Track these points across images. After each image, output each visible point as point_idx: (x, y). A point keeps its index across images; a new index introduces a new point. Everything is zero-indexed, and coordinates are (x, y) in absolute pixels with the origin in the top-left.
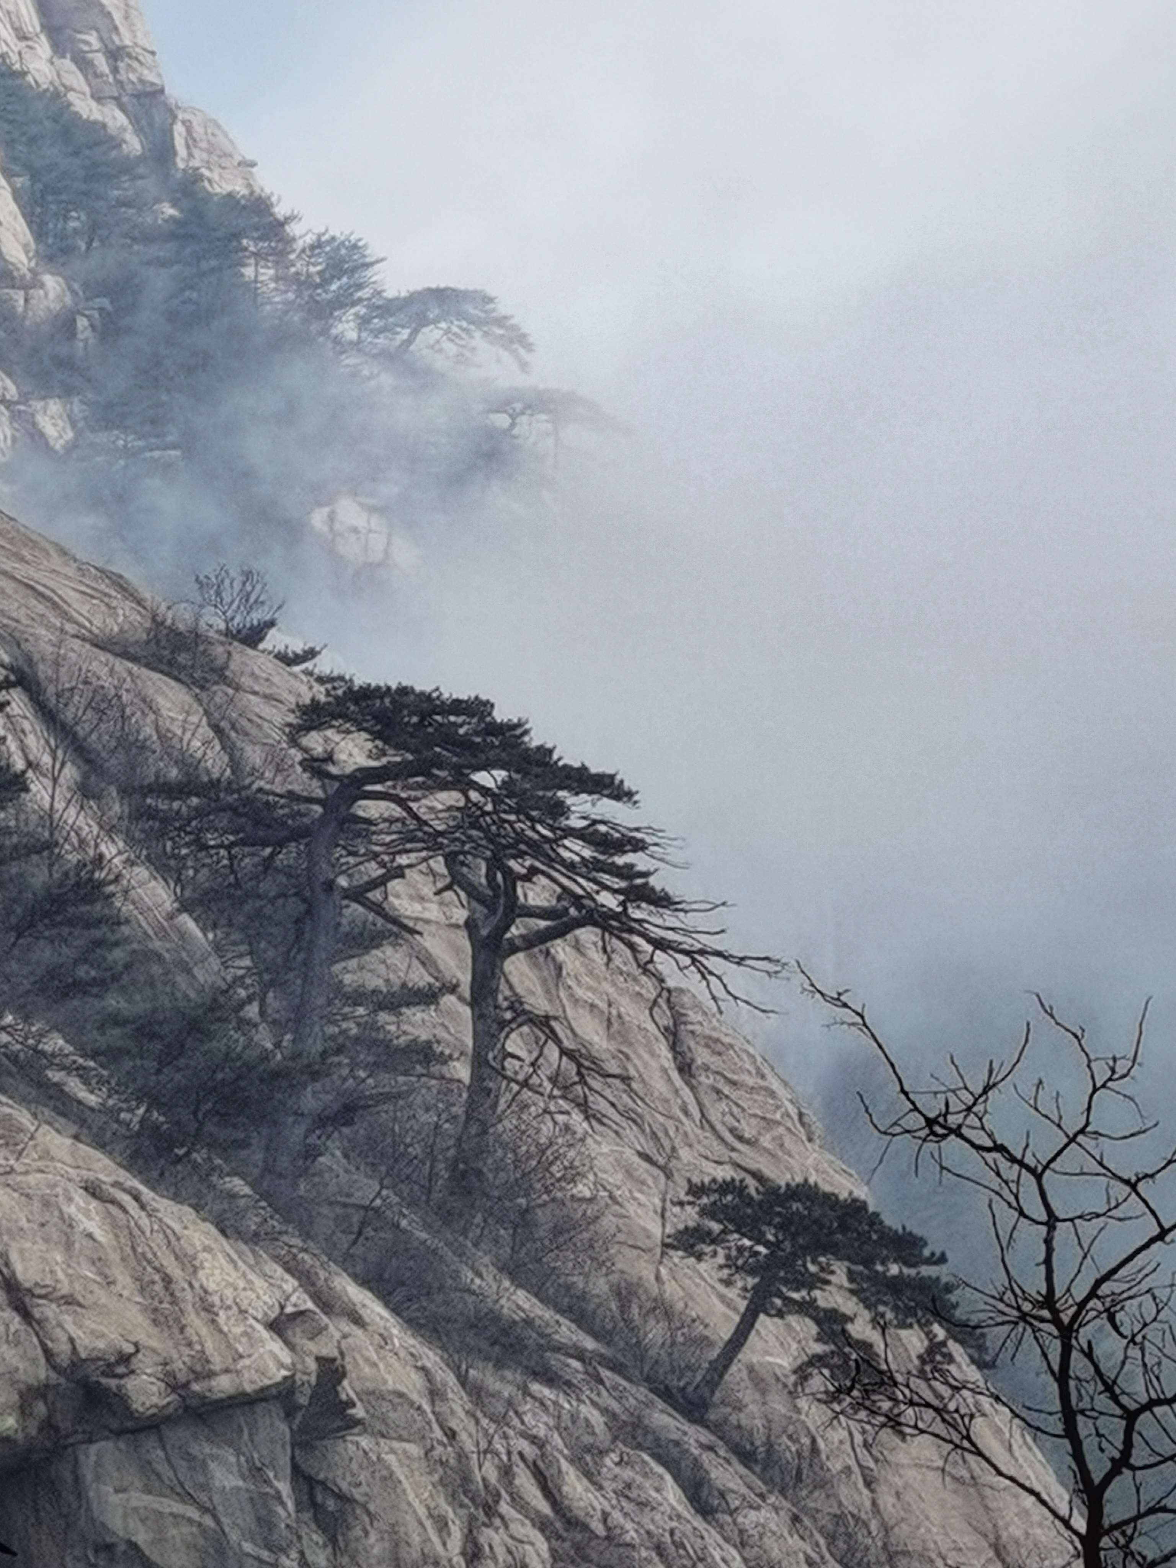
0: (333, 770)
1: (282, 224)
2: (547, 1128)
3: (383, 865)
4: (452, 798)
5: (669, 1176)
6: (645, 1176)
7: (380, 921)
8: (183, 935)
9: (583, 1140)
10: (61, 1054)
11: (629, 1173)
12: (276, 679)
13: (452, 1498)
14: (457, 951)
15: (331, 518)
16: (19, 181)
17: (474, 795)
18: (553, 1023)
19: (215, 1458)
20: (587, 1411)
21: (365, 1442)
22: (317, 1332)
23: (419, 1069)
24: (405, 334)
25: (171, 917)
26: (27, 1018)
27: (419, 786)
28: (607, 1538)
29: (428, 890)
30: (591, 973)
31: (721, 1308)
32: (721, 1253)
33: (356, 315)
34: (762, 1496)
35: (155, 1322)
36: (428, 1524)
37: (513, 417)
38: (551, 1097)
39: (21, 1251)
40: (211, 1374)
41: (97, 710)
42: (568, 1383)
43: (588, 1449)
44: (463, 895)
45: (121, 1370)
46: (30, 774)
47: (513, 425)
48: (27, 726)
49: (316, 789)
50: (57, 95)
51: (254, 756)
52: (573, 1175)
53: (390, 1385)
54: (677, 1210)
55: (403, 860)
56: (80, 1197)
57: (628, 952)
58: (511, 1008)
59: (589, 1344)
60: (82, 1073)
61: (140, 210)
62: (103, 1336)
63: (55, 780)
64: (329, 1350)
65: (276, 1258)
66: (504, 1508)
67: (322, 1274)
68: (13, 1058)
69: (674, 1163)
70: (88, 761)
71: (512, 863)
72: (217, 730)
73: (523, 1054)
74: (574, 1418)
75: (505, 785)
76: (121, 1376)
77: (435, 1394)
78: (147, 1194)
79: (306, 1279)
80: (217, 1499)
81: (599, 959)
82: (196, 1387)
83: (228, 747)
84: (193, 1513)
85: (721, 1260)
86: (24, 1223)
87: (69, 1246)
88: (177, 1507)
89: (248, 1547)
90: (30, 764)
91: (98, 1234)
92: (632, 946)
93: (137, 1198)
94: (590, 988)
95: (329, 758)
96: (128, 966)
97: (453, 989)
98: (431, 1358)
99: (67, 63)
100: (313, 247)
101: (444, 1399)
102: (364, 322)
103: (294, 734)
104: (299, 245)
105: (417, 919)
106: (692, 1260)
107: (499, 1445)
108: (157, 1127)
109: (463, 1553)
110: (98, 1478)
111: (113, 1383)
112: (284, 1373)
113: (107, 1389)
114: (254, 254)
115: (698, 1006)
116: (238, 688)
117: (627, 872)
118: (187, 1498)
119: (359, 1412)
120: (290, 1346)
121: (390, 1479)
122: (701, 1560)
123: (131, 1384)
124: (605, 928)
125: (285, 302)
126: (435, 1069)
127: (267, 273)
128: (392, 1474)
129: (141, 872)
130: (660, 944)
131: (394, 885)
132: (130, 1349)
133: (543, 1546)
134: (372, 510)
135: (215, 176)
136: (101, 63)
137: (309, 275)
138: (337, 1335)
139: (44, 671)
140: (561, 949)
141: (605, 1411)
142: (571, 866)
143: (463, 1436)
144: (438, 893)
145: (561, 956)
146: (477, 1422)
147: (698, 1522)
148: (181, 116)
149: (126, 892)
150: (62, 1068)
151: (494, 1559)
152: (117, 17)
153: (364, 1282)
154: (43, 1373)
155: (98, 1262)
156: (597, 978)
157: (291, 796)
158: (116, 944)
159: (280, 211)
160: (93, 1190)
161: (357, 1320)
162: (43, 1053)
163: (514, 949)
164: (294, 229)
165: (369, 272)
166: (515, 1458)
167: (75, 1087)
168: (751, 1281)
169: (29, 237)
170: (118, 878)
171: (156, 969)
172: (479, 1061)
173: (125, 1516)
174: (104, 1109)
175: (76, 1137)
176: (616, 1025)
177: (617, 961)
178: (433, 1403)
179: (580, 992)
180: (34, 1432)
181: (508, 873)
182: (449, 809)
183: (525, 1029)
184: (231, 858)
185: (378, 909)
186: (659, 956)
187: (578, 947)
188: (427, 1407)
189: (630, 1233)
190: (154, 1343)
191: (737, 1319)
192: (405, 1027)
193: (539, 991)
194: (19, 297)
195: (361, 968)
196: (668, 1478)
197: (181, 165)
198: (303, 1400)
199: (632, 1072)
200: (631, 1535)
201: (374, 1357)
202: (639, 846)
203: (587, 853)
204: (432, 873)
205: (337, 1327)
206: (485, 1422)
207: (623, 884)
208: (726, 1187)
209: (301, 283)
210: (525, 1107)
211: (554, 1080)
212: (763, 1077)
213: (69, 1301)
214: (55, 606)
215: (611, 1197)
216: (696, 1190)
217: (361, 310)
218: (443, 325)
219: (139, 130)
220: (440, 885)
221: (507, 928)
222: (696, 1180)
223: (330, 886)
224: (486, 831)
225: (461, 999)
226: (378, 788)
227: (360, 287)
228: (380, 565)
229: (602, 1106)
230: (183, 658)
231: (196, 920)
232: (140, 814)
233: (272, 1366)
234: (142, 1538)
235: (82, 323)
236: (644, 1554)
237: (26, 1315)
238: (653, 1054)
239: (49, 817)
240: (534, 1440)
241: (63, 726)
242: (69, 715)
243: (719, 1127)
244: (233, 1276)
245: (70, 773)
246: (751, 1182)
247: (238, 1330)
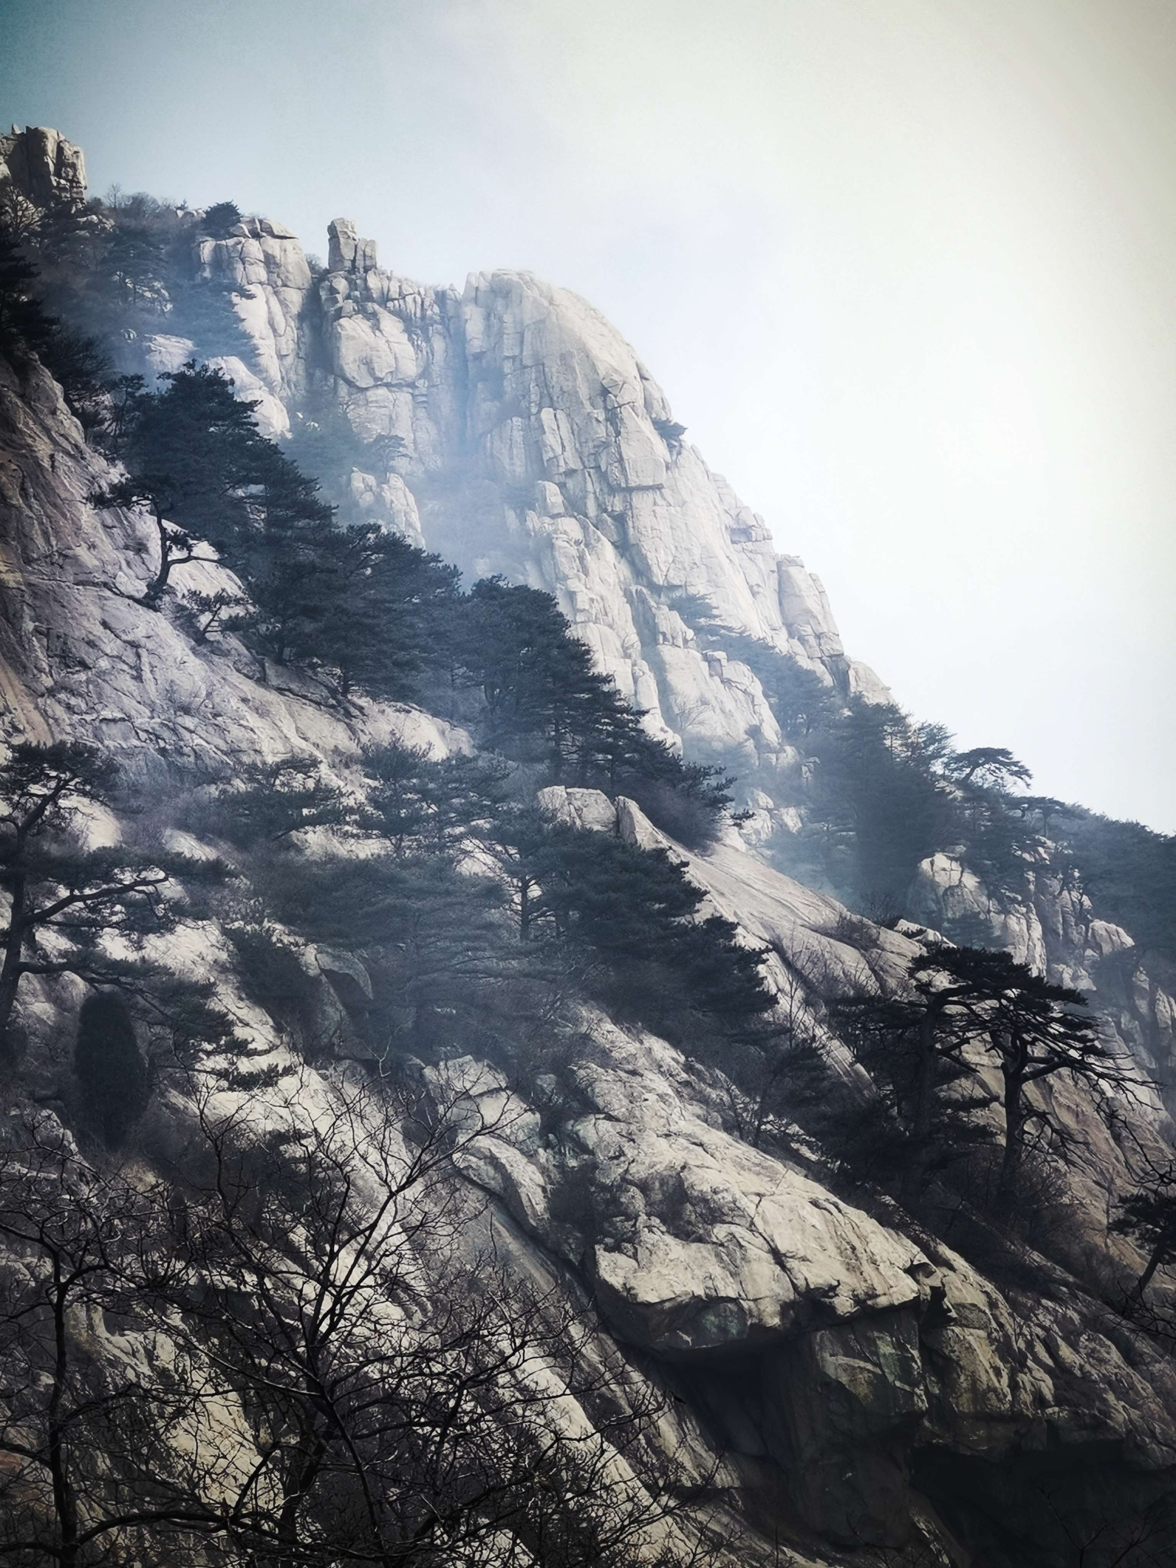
0: (933, 990)
1: (904, 718)
2: (1046, 1169)
3: (958, 1037)
4: (993, 1003)
5: (1110, 1193)
6: (1098, 1193)
7: (957, 1066)
8: (857, 1073)
9: (1065, 1175)
10: (797, 1135)
11: (1090, 1192)
12: (903, 945)
13: (1002, 1359)
14: (999, 1080)
15: (932, 863)
16: (773, 700)
17: (1004, 1002)
18: (1049, 1116)
19: (879, 1338)
20: (1071, 1313)
21: (957, 1330)
22: (929, 1274)
23: (980, 1140)
24: (968, 770)
25: (851, 1065)
26: (781, 1119)
27: (974, 998)
28: (1083, 1378)
29: (983, 1050)
30: (1067, 1090)
31: (1138, 1259)
32: (1137, 1232)
33: (943, 763)
34: (1162, 1356)
35: (848, 1270)
36: (991, 1371)
37: (1023, 811)
38: (1048, 1153)
39: (780, 1234)
40: (877, 1296)
41: (812, 962)
42: (1061, 1299)
43: (1072, 1333)
44: (1001, 1053)
45: (831, 1294)
46: (779, 995)
47: (1023, 816)
48: (778, 971)
49: (924, 1000)
50: (791, 658)
51: (892, 983)
52: (1061, 1192)
53: (969, 1301)
54: (1114, 1210)
55: (969, 1034)
56: (810, 1208)
57: (1085, 1080)
58: (1026, 1108)
59: (1071, 1279)
60: (809, 1145)
61: (832, 712)
62: (821, 1277)
63: (792, 997)
64: (937, 1284)
65: (909, 1237)
66: (1030, 1363)
67: (932, 1244)
68: (774, 1137)
69: (1113, 1187)
70: (809, 988)
71: (1025, 1036)
72: (872, 970)
73: (1033, 1131)
74: (1064, 1315)
75: (1019, 996)
76: (832, 1297)
77: (993, 1305)
78: (842, 1205)
79: (925, 1248)
80: (882, 1360)
81: (1071, 1083)
82: (869, 1302)
83: (879, 978)
84: (869, 1367)
85: (1137, 1235)
86: (781, 1220)
87: (803, 1231)
88: (862, 1364)
89: (898, 1384)
90: (779, 990)
91: (818, 1226)
92: (1087, 1077)
93: (837, 1207)
94: (1067, 1098)
95: (929, 984)
96: (830, 1091)
97: (996, 1099)
98: (989, 1287)
99: (796, 641)
100: (920, 729)
101: (997, 1307)
102: (947, 765)
103: (912, 972)
104: (913, 728)
105: (977, 1064)
106: (1122, 1236)
107: (1026, 1331)
108: (847, 1170)
109: (1009, 1386)
110: (821, 1349)
111: (827, 1300)
112: (915, 1295)
113: (825, 1303)
114: (890, 734)
115: (1122, 1106)
116: (883, 949)
117: (1083, 1039)
118: (866, 1360)
119: (953, 1314)
120: (917, 1282)
121: (970, 1349)
122: (1131, 1389)
123: (836, 1301)
124: (1073, 1068)
125: (907, 757)
126: (988, 1139)
127: (897, 743)
128: (970, 1345)
129: (836, 1043)
130: (1101, 1076)
131: (965, 1047)
132: (836, 1283)
133: (1049, 1382)
134: (951, 859)
135: (870, 695)
136: (813, 641)
137: (918, 743)
138: (941, 1275)
139: (786, 943)
140: (1051, 1079)
141: (1080, 1313)
142: (1054, 1036)
143: (1008, 1326)
144: (987, 1051)
145: (1052, 1082)
146: (1014, 1319)
147: (1130, 1370)
148: (852, 666)
149: (828, 1053)
150: (798, 1141)
151: (1025, 1389)
152: (820, 618)
153: (952, 1248)
154: (791, 1295)
155: (818, 1239)
156: (1069, 1093)
157: (910, 1003)
158: (824, 1079)
159: (903, 712)
160: (815, 1203)
161: (952, 1268)
162: (788, 1134)
163: (1026, 1078)
164: (910, 720)
165: (949, 740)
166: (1035, 1337)
167: (805, 1151)
168: (1153, 1246)
169: (778, 728)
170: (824, 1047)
171: (845, 1091)
172: (1009, 1136)
173: (836, 1369)
174: (818, 1162)
175: (806, 1176)
176: (1081, 1116)
177: (1080, 1084)
178: (991, 1310)
179: (1061, 1099)
180: (788, 1326)
181: (1023, 1041)
182: (992, 1008)
183: (1034, 1119)
184: (881, 1035)
185: (956, 1059)
186: (1101, 1081)
187: (1060, 1077)
188: (987, 1311)
189: (1091, 1222)
190: (847, 1280)
191: (1147, 1265)
192: (973, 1119)
193: (1041, 1100)
194: (773, 757)
195: (949, 1089)
196: (1113, 1347)
197: (852, 690)
198: (924, 1309)
199: (1090, 1141)
200: (1095, 1376)
201: (960, 1286)
202: (1088, 1026)
203: (1062, 1030)
204: (984, 1041)
205: (940, 1272)
206: (1018, 1319)
207: (1081, 1046)
208: (1138, 1198)
209: (914, 747)
210: (1035, 1158)
211: (1049, 1144)
212: (1157, 1142)
213: (804, 1259)
214: (792, 911)
215: (1081, 1204)
216: (1123, 1200)
217: (945, 760)
218: (987, 766)
219: (832, 673)
220: (988, 1047)
221: (1023, 1068)
222: (1123, 1194)
223: (932, 1048)
224: (1010, 1019)
225: (1001, 1104)
226: (955, 999)
227: (944, 748)
228: (957, 886)
229: (1075, 1158)
230: (856, 935)
231: (865, 1067)
232: (834, 1014)
233: (908, 1292)
234: (844, 1379)
235: (804, 769)
236: (1102, 1386)
237: (784, 1267)
238: (1100, 1131)
239: (789, 1017)
240: (1043, 1328)
241: (796, 970)
242: (799, 965)
243: (1135, 1167)
244: (887, 1246)
245: (799, 994)
246: (1151, 1195)
247: (890, 1273)
